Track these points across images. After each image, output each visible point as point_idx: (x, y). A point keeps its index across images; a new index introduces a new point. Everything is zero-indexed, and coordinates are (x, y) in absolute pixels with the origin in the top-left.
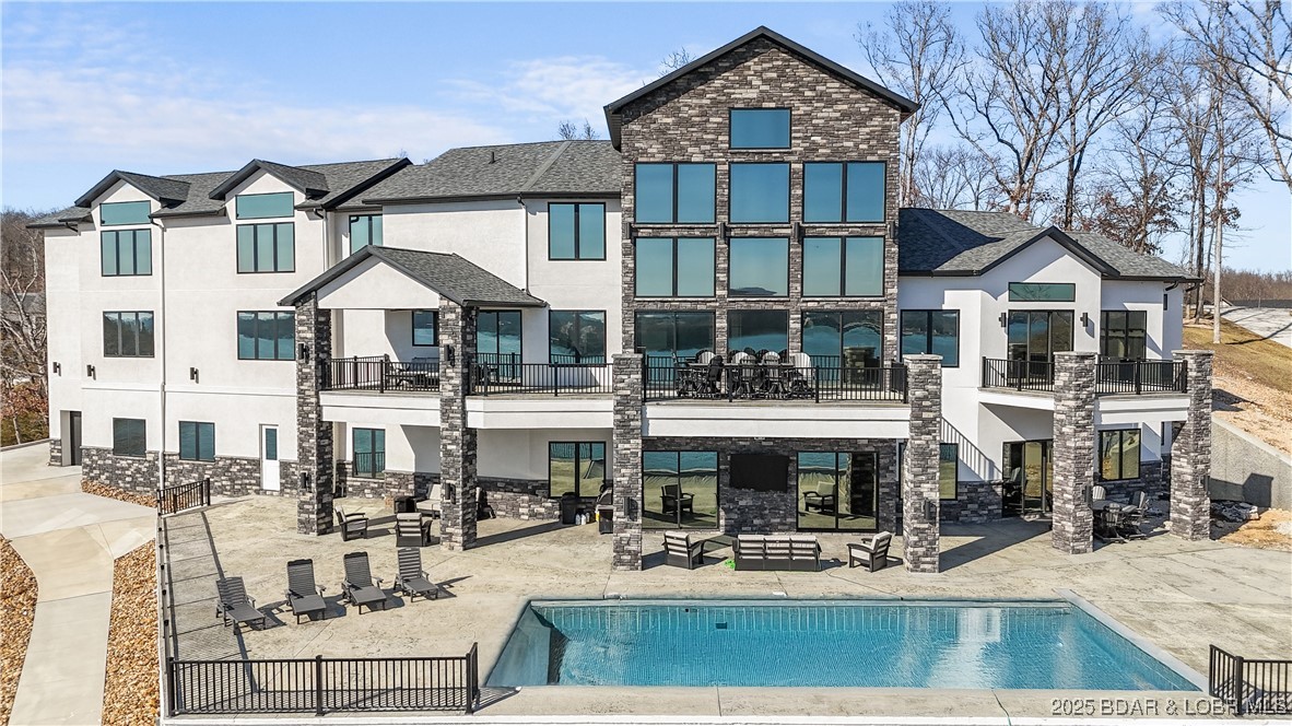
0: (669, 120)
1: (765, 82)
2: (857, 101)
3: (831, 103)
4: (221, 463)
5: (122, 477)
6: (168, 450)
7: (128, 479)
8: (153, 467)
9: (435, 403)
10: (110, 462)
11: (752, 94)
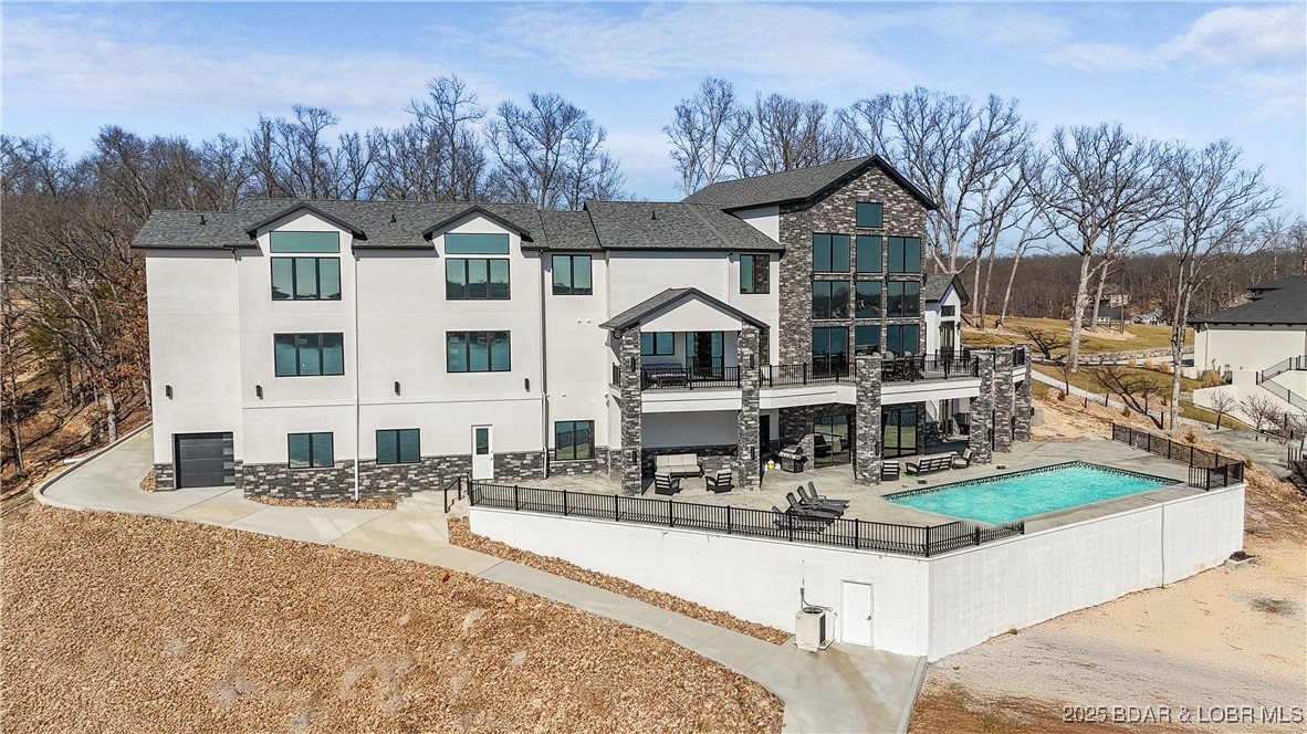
0: (830, 207)
1: (873, 187)
2: (910, 201)
3: (900, 202)
4: (427, 463)
5: (302, 488)
6: (362, 457)
7: (308, 489)
8: (343, 475)
9: (739, 393)
10: (284, 476)
11: (866, 194)
